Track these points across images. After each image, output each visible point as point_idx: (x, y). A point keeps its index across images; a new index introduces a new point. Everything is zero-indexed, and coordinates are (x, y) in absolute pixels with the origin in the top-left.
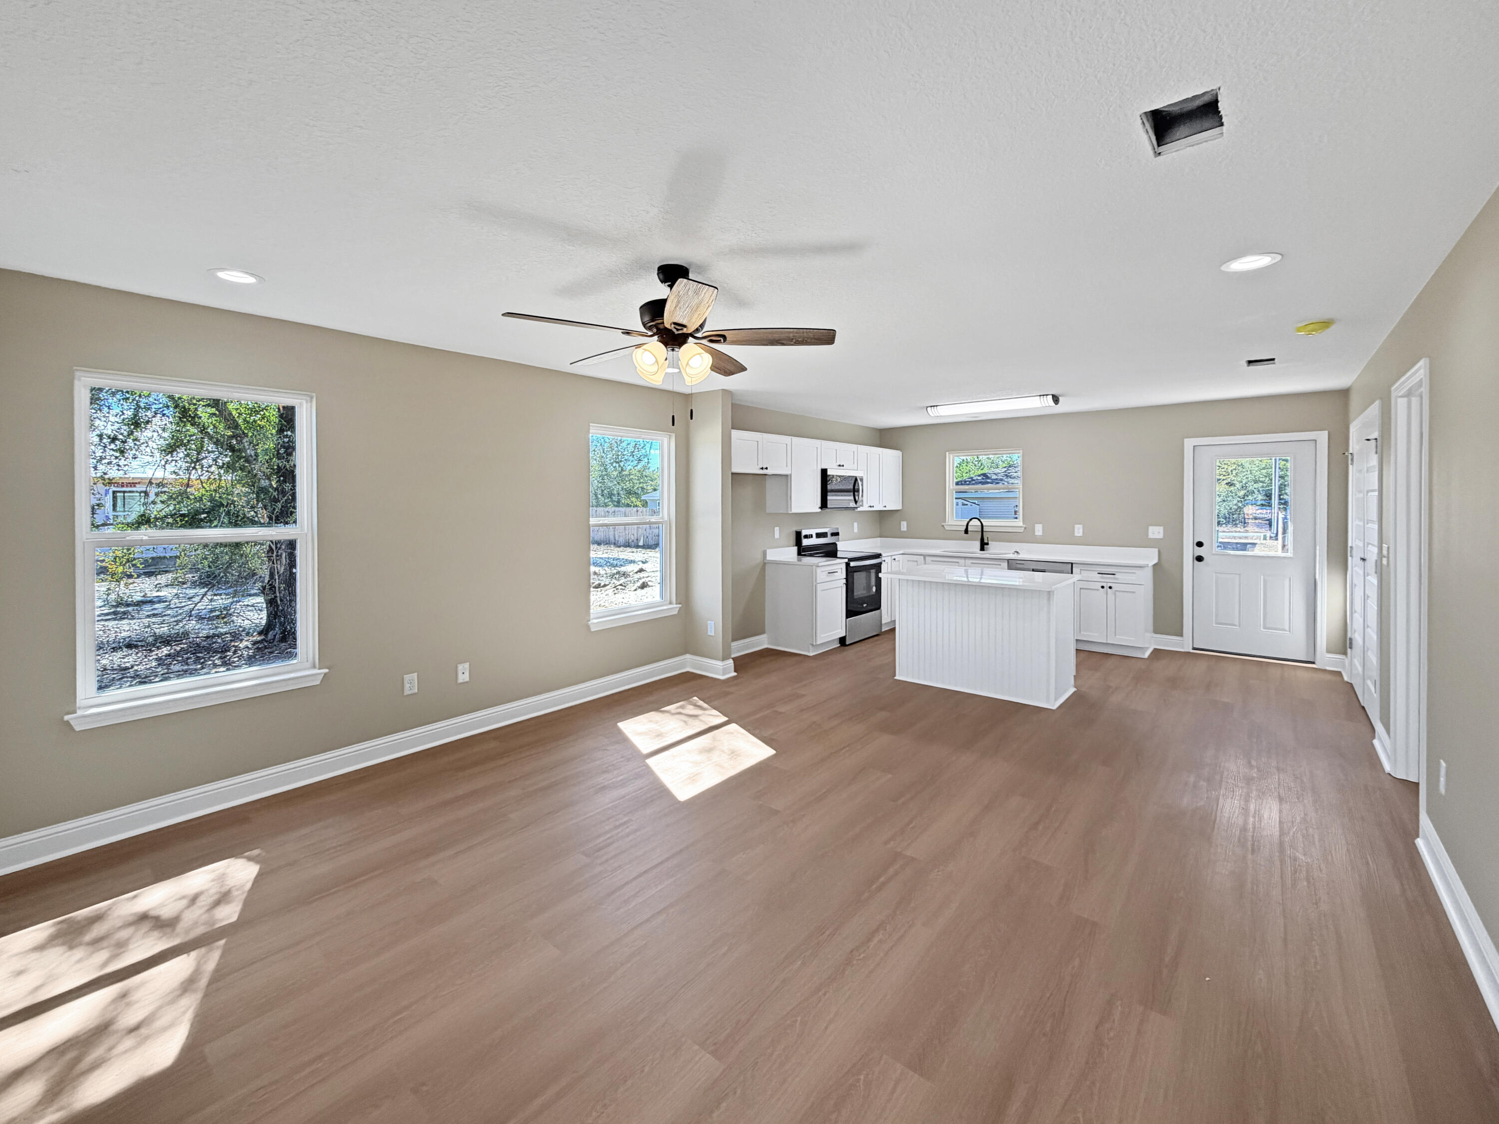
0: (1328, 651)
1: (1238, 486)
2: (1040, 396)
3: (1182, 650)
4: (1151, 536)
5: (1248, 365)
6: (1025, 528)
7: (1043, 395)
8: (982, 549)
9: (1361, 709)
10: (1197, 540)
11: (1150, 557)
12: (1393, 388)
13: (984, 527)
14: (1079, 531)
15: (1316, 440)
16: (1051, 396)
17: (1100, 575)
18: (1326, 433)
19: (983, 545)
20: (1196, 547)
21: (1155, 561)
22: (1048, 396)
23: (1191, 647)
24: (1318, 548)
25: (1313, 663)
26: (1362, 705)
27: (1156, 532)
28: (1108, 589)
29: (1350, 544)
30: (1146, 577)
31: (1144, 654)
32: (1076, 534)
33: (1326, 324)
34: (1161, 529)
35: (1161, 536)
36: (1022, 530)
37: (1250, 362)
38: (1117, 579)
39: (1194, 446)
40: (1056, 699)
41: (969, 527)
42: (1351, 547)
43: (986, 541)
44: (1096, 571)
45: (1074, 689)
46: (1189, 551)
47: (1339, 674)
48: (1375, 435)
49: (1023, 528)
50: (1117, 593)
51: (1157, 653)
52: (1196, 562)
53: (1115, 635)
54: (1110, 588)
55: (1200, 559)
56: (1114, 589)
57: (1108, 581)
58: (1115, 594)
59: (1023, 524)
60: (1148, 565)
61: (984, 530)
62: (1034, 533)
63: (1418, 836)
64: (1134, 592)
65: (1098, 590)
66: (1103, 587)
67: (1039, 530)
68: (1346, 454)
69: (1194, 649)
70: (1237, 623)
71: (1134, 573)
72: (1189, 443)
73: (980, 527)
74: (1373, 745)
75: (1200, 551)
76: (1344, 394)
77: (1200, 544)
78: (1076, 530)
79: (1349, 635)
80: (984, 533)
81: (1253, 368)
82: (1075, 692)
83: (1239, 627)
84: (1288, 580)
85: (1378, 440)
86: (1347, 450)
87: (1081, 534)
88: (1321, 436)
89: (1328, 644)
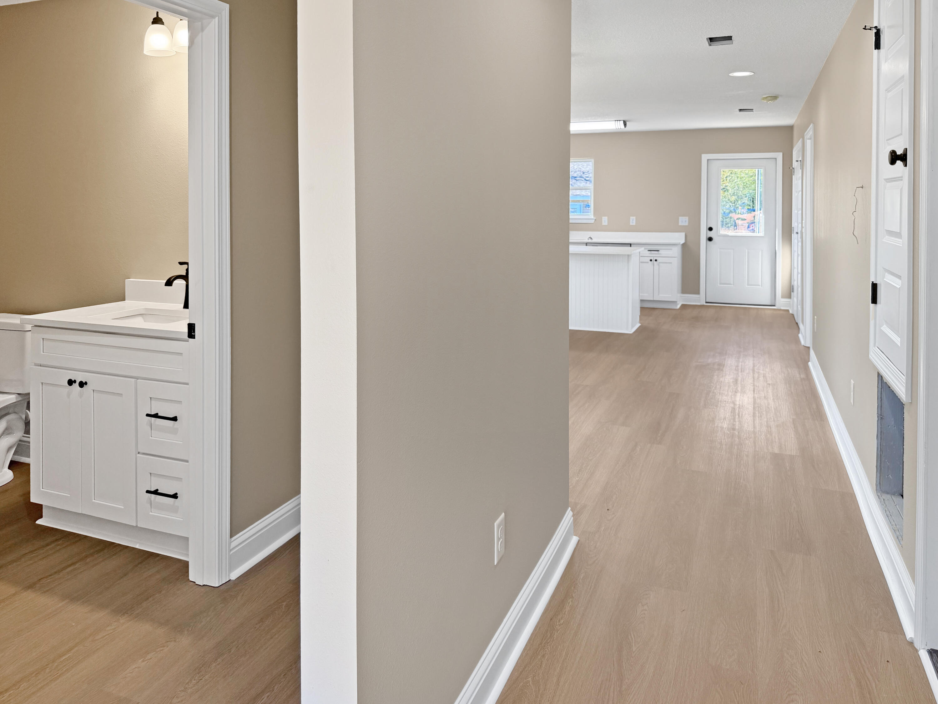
0: (783, 297)
1: (730, 191)
2: (614, 120)
3: (699, 304)
4: (680, 224)
5: (740, 111)
7: (617, 120)
9: (796, 324)
10: (709, 226)
11: (679, 238)
12: (805, 134)
14: (633, 221)
15: (776, 159)
16: (623, 122)
17: (650, 252)
18: (781, 154)
20: (709, 232)
21: (683, 241)
22: (621, 121)
23: (705, 302)
24: (777, 230)
25: (774, 306)
26: (796, 322)
27: (684, 221)
28: (655, 262)
29: (793, 226)
30: (676, 252)
31: (677, 306)
32: (631, 224)
33: (775, 98)
34: (687, 218)
37: (740, 110)
38: (660, 254)
39: (708, 160)
40: (633, 327)
42: (793, 228)
44: (647, 249)
45: (640, 325)
46: (704, 234)
47: (788, 311)
48: (800, 159)
49: (594, 220)
50: (660, 264)
51: (684, 306)
52: (708, 242)
53: (659, 294)
54: (656, 260)
55: (710, 239)
56: (658, 261)
57: (654, 255)
58: (659, 265)
59: (594, 217)
60: (680, 243)
62: (601, 223)
63: (809, 361)
64: (671, 263)
65: (648, 262)
66: (651, 260)
67: (605, 221)
68: (791, 168)
69: (707, 303)
70: (732, 283)
71: (671, 249)
72: (705, 157)
74: (798, 337)
75: (711, 234)
76: (790, 128)
77: (711, 229)
78: (631, 220)
79: (792, 283)
81: (742, 113)
82: (640, 326)
83: (733, 285)
84: (761, 252)
85: (801, 161)
86: (792, 166)
87: (634, 224)
88: (779, 156)
89: (782, 294)
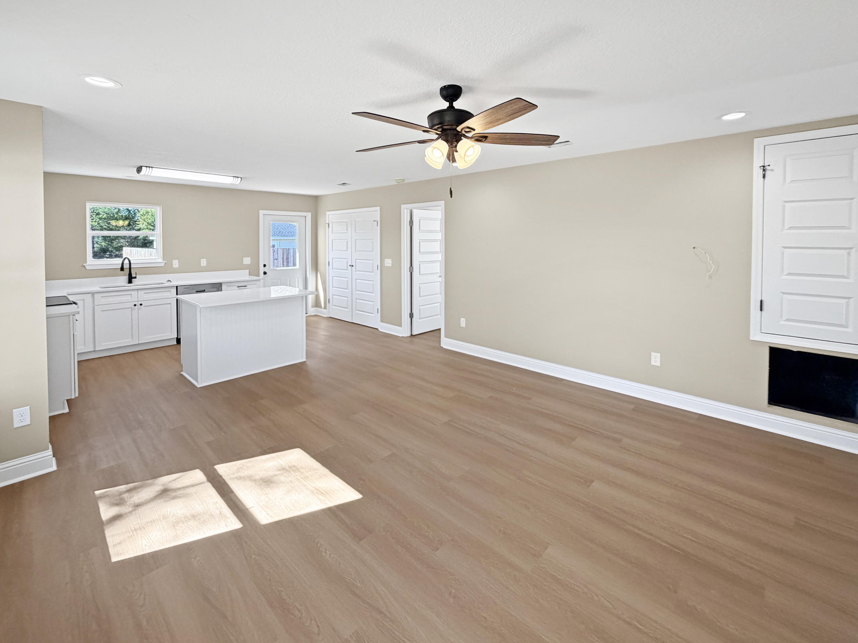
0: (312, 307)
2: (234, 177)
4: (245, 263)
6: (165, 263)
7: (236, 177)
8: (130, 282)
10: (263, 264)
13: (132, 265)
14: (204, 263)
15: (306, 217)
17: (238, 288)
18: (310, 213)
19: (130, 280)
22: (239, 178)
24: (308, 264)
25: (308, 313)
27: (247, 261)
32: (202, 265)
34: (249, 259)
35: (249, 263)
36: (163, 265)
39: (263, 215)
41: (124, 265)
42: (330, 262)
43: (133, 276)
44: (236, 285)
46: (262, 270)
49: (164, 263)
55: (265, 273)
59: (163, 260)
61: (132, 267)
62: (172, 266)
67: (176, 264)
72: (261, 213)
73: (128, 265)
75: (266, 269)
76: (315, 198)
77: (265, 266)
78: (202, 262)
80: (132, 269)
84: (297, 279)
87: (205, 265)
88: (309, 215)
89: (312, 305)
